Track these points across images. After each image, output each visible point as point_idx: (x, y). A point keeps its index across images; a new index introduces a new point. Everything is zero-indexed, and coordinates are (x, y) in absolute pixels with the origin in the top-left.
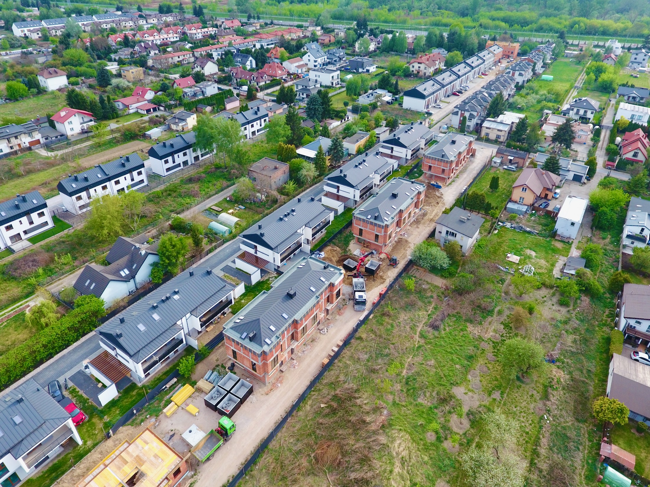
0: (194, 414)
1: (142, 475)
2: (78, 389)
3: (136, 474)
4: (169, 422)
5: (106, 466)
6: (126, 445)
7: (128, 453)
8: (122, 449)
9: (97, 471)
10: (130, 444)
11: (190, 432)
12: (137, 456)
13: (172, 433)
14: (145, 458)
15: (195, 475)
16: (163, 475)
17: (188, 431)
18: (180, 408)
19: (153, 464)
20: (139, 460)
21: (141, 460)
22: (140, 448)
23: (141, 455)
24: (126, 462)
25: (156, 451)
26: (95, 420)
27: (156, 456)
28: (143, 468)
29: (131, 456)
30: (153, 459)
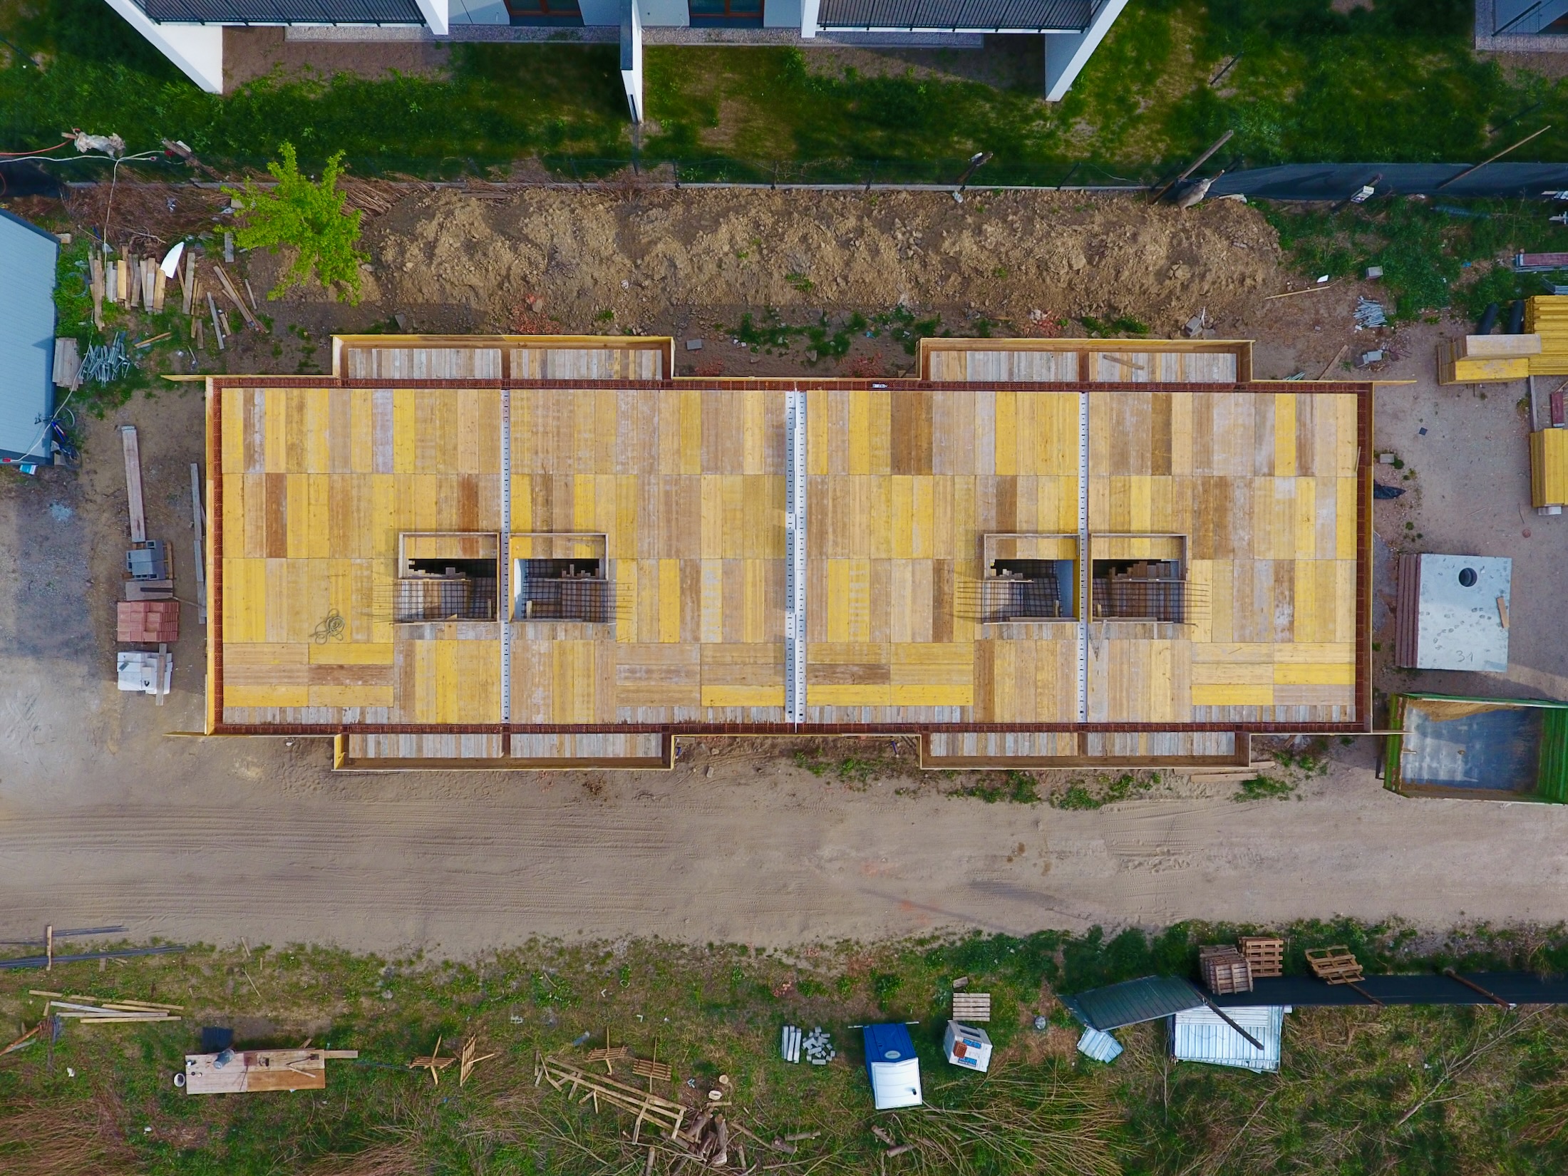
3: (1159, 568)
5: (1084, 385)
6: (1226, 369)
7: (1202, 422)
8: (1196, 366)
10: (1241, 385)
12: (1223, 483)
17: (1462, 563)
19: (1244, 600)
20: (1215, 516)
21: (1222, 522)
22: (1262, 456)
23: (1239, 495)
24: (1162, 461)
27: (1284, 577)
28: (1193, 571)
29: (1203, 455)
30: (1264, 573)
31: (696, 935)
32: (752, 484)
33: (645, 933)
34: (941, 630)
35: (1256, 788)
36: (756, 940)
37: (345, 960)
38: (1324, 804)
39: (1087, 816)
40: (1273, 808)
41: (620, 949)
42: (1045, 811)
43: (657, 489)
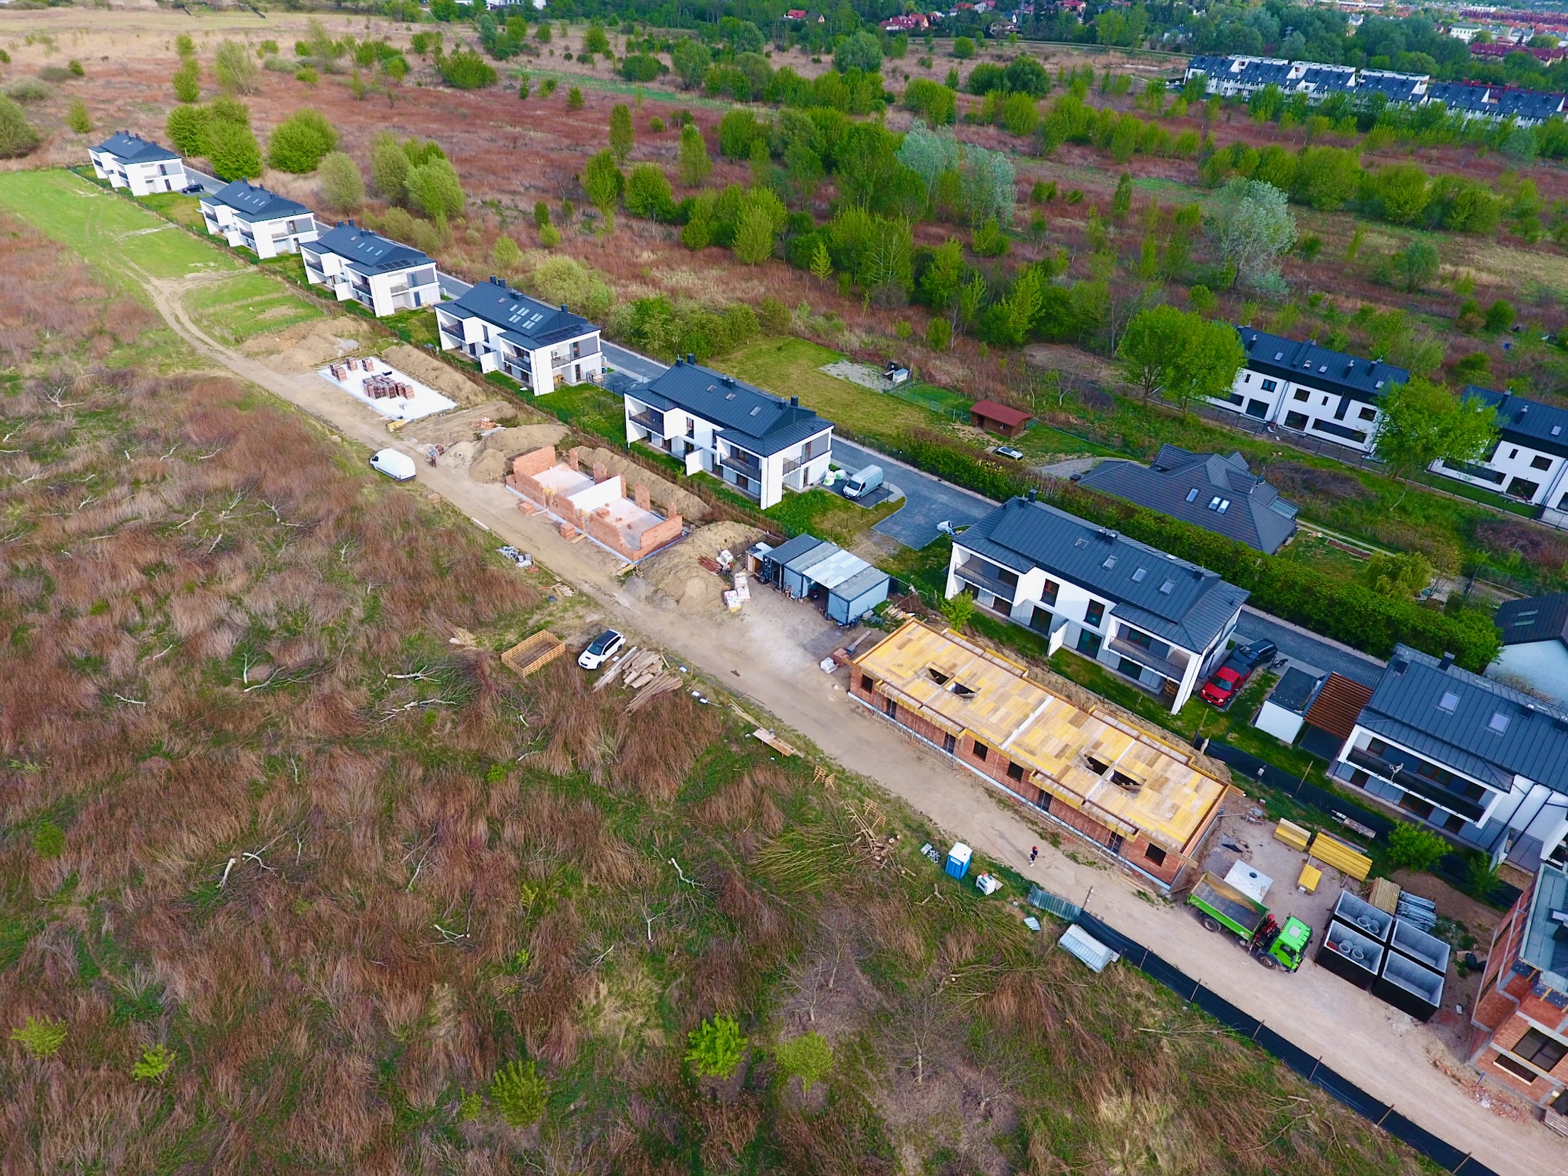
0: (1300, 882)
1: (1136, 791)
2: (1275, 685)
3: (1135, 783)
4: (1266, 839)
5: (1137, 739)
6: (1184, 759)
7: (1168, 765)
8: (1173, 753)
9: (1126, 728)
10: (1186, 764)
11: (1253, 875)
12: (1167, 779)
13: (1240, 847)
14: (1166, 790)
15: (1165, 899)
16: (1140, 823)
17: (1253, 870)
18: (1305, 856)
19: (1158, 805)
20: (1159, 783)
21: (1162, 785)
22: (1184, 781)
23: (1171, 784)
24: (1151, 764)
25: (1185, 807)
26: (1224, 722)
27: (1175, 808)
28: (1145, 790)
29: (1165, 770)
30: (1169, 803)
31: (920, 807)
32: (1027, 704)
33: (904, 797)
34: (1058, 756)
35: (1141, 894)
36: (936, 820)
37: (814, 747)
38: (1167, 916)
39: (1073, 863)
40: (1144, 905)
41: (893, 795)
42: (1059, 854)
43: (1002, 690)
